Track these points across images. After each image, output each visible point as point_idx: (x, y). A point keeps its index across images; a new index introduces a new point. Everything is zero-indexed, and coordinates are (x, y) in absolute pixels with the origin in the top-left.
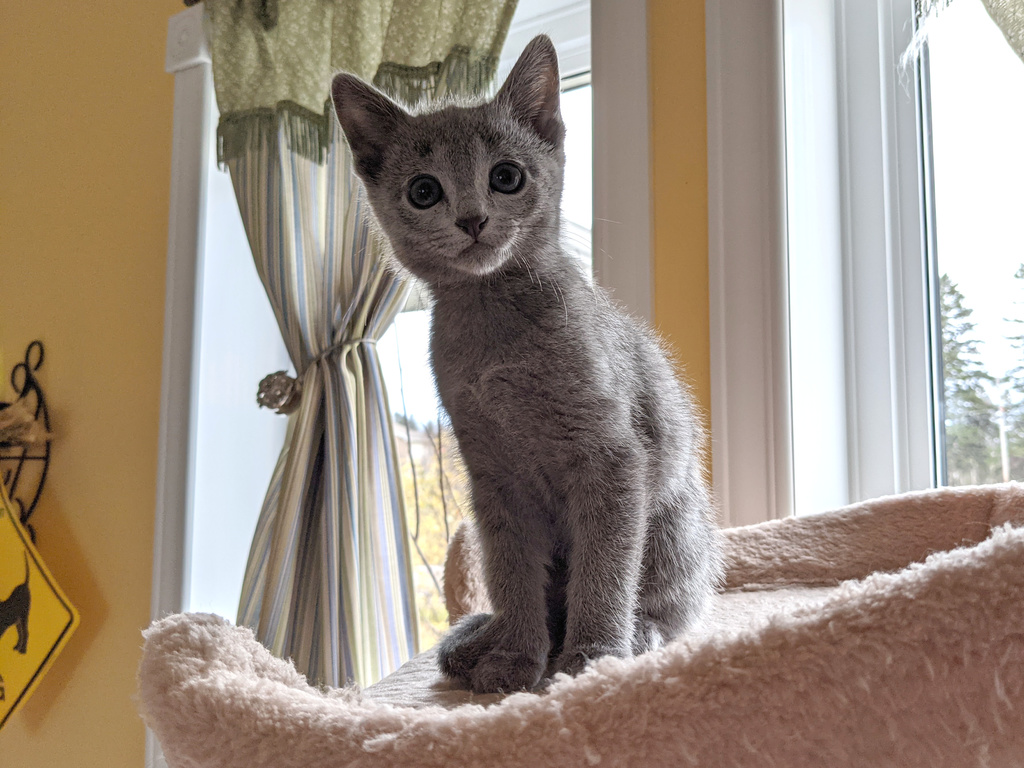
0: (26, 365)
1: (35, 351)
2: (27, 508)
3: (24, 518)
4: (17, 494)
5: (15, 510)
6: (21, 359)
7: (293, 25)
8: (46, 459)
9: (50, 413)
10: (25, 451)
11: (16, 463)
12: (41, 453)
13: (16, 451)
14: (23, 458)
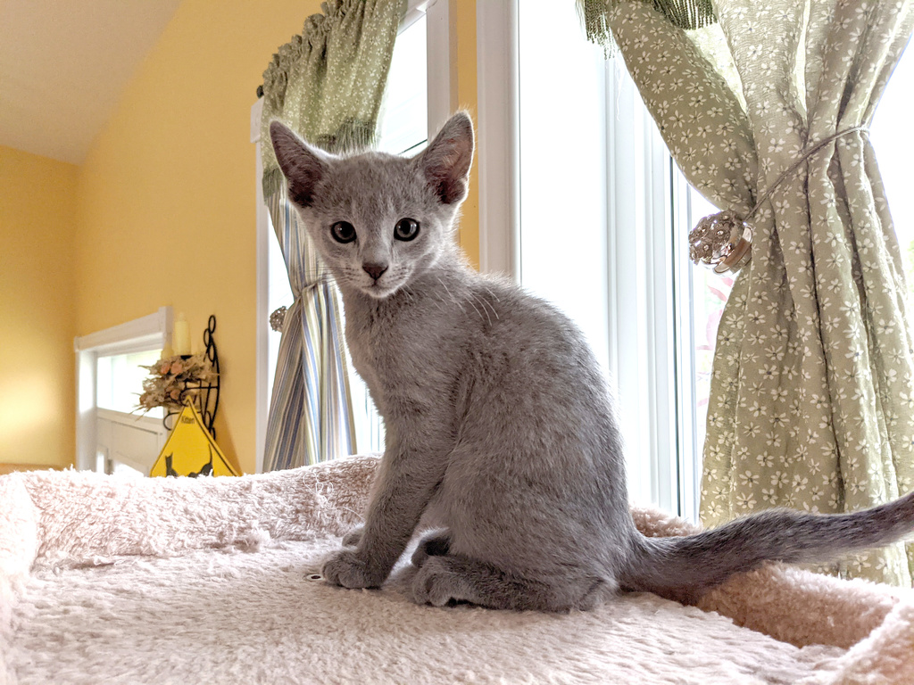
0: (209, 330)
1: (212, 320)
2: (212, 414)
3: (211, 425)
6: (207, 327)
7: (290, 112)
8: (218, 388)
12: (215, 384)
14: (209, 388)
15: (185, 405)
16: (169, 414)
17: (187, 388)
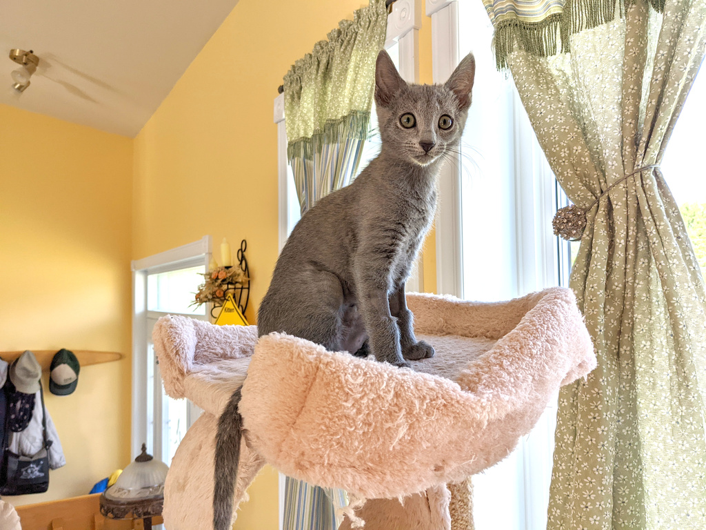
0: (241, 249)
1: (244, 243)
3: (243, 313)
4: (241, 304)
5: (240, 310)
6: (240, 248)
7: (305, 104)
8: (249, 288)
10: (242, 286)
11: (240, 290)
13: (239, 286)
14: (242, 288)
15: (227, 300)
16: (215, 307)
17: (228, 289)
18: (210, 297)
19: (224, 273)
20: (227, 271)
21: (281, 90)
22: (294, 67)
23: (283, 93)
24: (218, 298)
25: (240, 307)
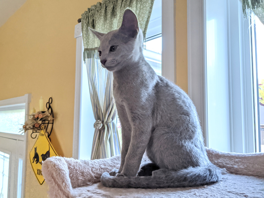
0: (49, 103)
3: (48, 137)
4: (47, 131)
5: (47, 134)
8: (53, 123)
9: (54, 114)
10: (49, 122)
11: (47, 124)
13: (47, 122)
15: (42, 130)
16: (33, 132)
17: (42, 123)
18: (32, 127)
19: (42, 115)
20: (43, 114)
21: (79, 21)
22: (89, 9)
23: (81, 23)
24: (36, 128)
25: (47, 133)
